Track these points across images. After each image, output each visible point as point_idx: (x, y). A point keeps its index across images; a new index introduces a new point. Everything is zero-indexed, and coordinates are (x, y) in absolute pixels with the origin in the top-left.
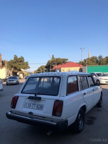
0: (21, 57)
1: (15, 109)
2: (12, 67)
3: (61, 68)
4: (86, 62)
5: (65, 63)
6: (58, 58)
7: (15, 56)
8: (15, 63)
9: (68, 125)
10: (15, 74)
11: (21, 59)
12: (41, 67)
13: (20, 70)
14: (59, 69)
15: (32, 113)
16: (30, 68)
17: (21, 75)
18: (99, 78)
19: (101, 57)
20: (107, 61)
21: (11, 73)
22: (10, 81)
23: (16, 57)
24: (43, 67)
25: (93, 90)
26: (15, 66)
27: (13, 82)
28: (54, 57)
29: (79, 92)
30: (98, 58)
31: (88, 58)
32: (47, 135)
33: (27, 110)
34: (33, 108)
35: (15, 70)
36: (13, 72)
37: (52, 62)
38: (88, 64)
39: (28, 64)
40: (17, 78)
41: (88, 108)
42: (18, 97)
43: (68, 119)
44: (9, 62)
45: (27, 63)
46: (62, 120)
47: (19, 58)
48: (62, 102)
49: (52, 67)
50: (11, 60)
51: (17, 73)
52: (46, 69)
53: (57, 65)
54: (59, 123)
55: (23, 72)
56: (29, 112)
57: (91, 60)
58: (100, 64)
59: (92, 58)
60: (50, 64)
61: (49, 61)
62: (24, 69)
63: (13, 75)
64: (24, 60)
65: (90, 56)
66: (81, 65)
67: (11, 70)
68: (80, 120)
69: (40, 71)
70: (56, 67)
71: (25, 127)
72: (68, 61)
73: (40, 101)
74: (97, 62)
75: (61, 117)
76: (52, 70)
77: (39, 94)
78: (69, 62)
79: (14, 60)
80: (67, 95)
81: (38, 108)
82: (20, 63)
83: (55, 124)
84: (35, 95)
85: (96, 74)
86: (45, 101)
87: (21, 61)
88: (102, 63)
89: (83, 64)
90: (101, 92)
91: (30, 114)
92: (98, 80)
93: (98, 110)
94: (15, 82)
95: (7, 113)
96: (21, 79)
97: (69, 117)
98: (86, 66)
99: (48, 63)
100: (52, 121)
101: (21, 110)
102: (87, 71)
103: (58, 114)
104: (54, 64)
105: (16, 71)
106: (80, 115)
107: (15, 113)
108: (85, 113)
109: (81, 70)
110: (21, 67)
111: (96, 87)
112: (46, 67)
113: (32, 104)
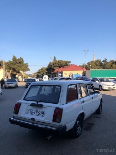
0: (20, 58)
1: (18, 115)
2: (10, 68)
3: (63, 71)
4: (89, 65)
5: (67, 66)
6: (60, 60)
7: (14, 56)
8: (14, 64)
9: (67, 131)
10: (13, 76)
11: (20, 60)
12: (42, 69)
13: (19, 72)
14: (60, 72)
15: (34, 119)
16: (29, 70)
17: (20, 78)
18: (102, 83)
19: (106, 60)
20: (111, 65)
21: (9, 75)
22: (8, 84)
23: (14, 58)
24: (44, 70)
25: (92, 98)
26: (14, 68)
27: (11, 85)
28: (56, 59)
29: (78, 100)
30: (102, 61)
31: (92, 62)
32: (48, 139)
33: (29, 116)
34: (35, 114)
35: (13, 71)
36: (11, 74)
37: (53, 64)
38: (91, 67)
39: (28, 66)
40: (16, 81)
41: (87, 115)
42: (20, 104)
43: (67, 125)
44: (7, 63)
45: (26, 64)
46: (62, 125)
47: (18, 59)
48: (61, 110)
49: (54, 70)
50: (10, 61)
51: (15, 75)
52: (47, 71)
53: (59, 67)
54: (58, 128)
55: (22, 74)
56: (31, 118)
57: (95, 63)
58: (104, 68)
59: (96, 61)
60: (51, 66)
61: (50, 63)
62: (23, 71)
63: (11, 76)
64: (23, 61)
65: (94, 58)
66: (84, 69)
67: (9, 72)
68: (78, 126)
69: (40, 73)
70: (58, 70)
71: (27, 132)
72: (70, 64)
73: (42, 108)
74: (101, 65)
75: (60, 123)
76: (53, 73)
77: (41, 101)
78: (72, 65)
79: (12, 61)
80: (66, 103)
81: (40, 115)
82: (19, 65)
83: (55, 129)
84: (37, 103)
85: (99, 79)
86: (46, 108)
87: (20, 63)
88: (106, 67)
89: (86, 67)
90: (101, 99)
91: (32, 120)
92: (100, 86)
93: (97, 117)
94: (14, 85)
95: (10, 119)
96: (19, 81)
97: (68, 123)
98: (89, 69)
99: (49, 65)
100: (52, 127)
101: (24, 116)
102: (90, 75)
103: (58, 120)
104: (56, 67)
105: (14, 73)
106: (78, 121)
107: (18, 119)
108: (83, 120)
109: (84, 74)
110: (20, 69)
111: (96, 94)
112: (47, 69)
113: (34, 111)
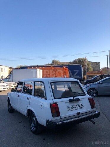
1: (61, 116)
15: (80, 113)
56: (77, 113)
81: (80, 108)
84: (73, 98)
86: (82, 100)
113: (74, 106)
